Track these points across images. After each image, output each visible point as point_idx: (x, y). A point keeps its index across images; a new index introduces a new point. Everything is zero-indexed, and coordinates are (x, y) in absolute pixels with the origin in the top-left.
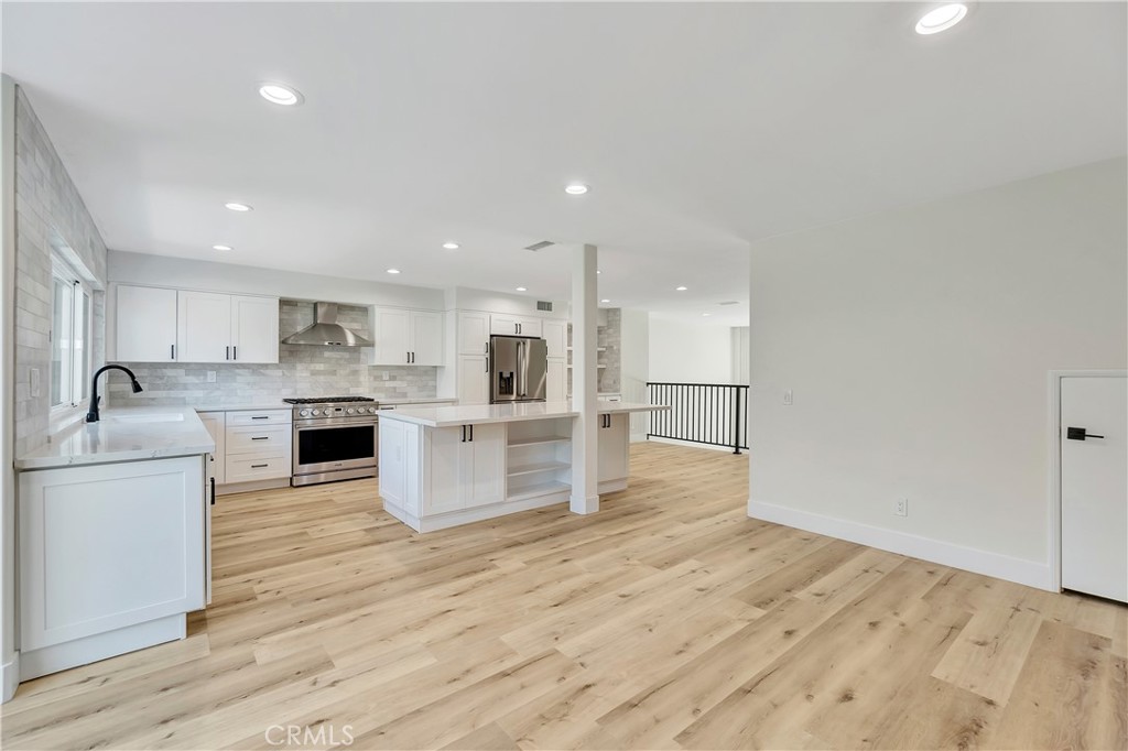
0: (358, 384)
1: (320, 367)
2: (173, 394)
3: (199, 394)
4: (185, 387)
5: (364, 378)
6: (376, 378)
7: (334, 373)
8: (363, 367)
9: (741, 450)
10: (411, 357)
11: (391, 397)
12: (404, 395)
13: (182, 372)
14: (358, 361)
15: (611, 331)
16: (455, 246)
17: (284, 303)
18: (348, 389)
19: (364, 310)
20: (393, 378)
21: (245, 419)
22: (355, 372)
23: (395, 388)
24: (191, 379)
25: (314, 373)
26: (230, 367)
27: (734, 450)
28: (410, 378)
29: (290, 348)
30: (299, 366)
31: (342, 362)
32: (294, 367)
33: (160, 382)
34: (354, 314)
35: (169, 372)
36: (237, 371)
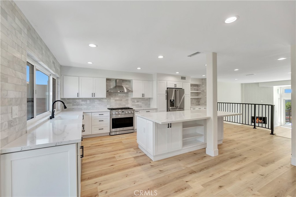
0: (128, 104)
1: (118, 98)
2: (79, 107)
3: (85, 107)
4: (82, 105)
5: (130, 102)
6: (133, 102)
7: (121, 100)
8: (129, 98)
9: (256, 127)
10: (143, 95)
11: (137, 107)
12: (141, 107)
13: (81, 101)
14: (128, 96)
15: (204, 86)
16: (162, 57)
17: (108, 80)
18: (125, 105)
19: (129, 81)
20: (138, 102)
21: (97, 115)
22: (127, 100)
23: (138, 105)
24: (83, 103)
25: (116, 100)
26: (93, 99)
27: (253, 127)
28: (142, 101)
29: (109, 93)
30: (112, 98)
31: (124, 97)
32: (110, 99)
33: (75, 103)
34: (127, 83)
35: (78, 101)
36: (95, 100)
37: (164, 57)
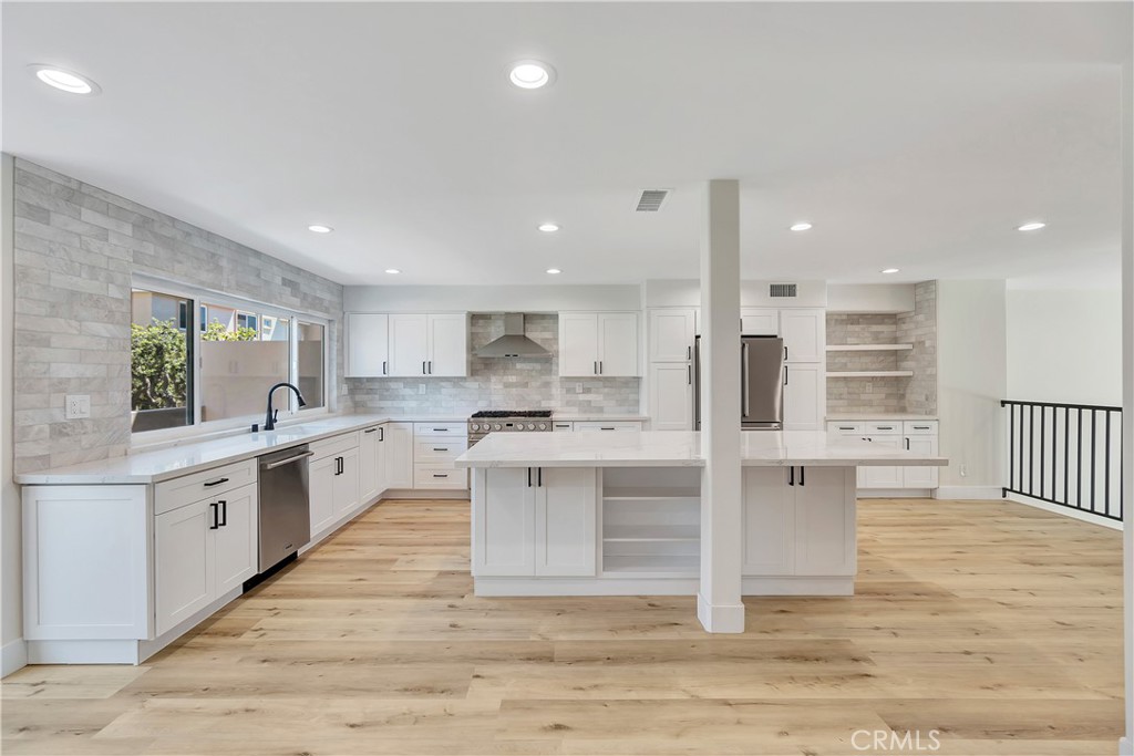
0: (550, 397)
1: (512, 379)
2: (396, 404)
3: (413, 404)
4: (397, 398)
5: (556, 391)
6: (568, 391)
7: (526, 385)
8: (555, 379)
10: (599, 367)
11: (585, 412)
12: (600, 410)
13: (401, 385)
14: (549, 372)
15: (921, 317)
16: (554, 228)
17: (475, 318)
18: (540, 402)
19: (554, 317)
20: (587, 391)
21: (428, 430)
22: (547, 385)
23: (590, 401)
24: (408, 391)
25: (507, 385)
28: (606, 390)
29: (481, 363)
30: (493, 379)
31: (534, 373)
32: (489, 380)
33: (385, 393)
34: (545, 323)
35: (393, 385)
36: (442, 384)
37: (560, 227)
